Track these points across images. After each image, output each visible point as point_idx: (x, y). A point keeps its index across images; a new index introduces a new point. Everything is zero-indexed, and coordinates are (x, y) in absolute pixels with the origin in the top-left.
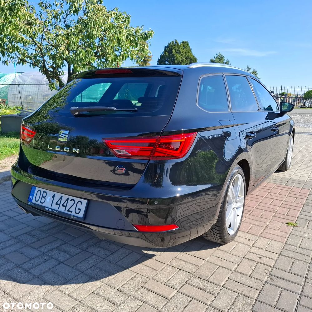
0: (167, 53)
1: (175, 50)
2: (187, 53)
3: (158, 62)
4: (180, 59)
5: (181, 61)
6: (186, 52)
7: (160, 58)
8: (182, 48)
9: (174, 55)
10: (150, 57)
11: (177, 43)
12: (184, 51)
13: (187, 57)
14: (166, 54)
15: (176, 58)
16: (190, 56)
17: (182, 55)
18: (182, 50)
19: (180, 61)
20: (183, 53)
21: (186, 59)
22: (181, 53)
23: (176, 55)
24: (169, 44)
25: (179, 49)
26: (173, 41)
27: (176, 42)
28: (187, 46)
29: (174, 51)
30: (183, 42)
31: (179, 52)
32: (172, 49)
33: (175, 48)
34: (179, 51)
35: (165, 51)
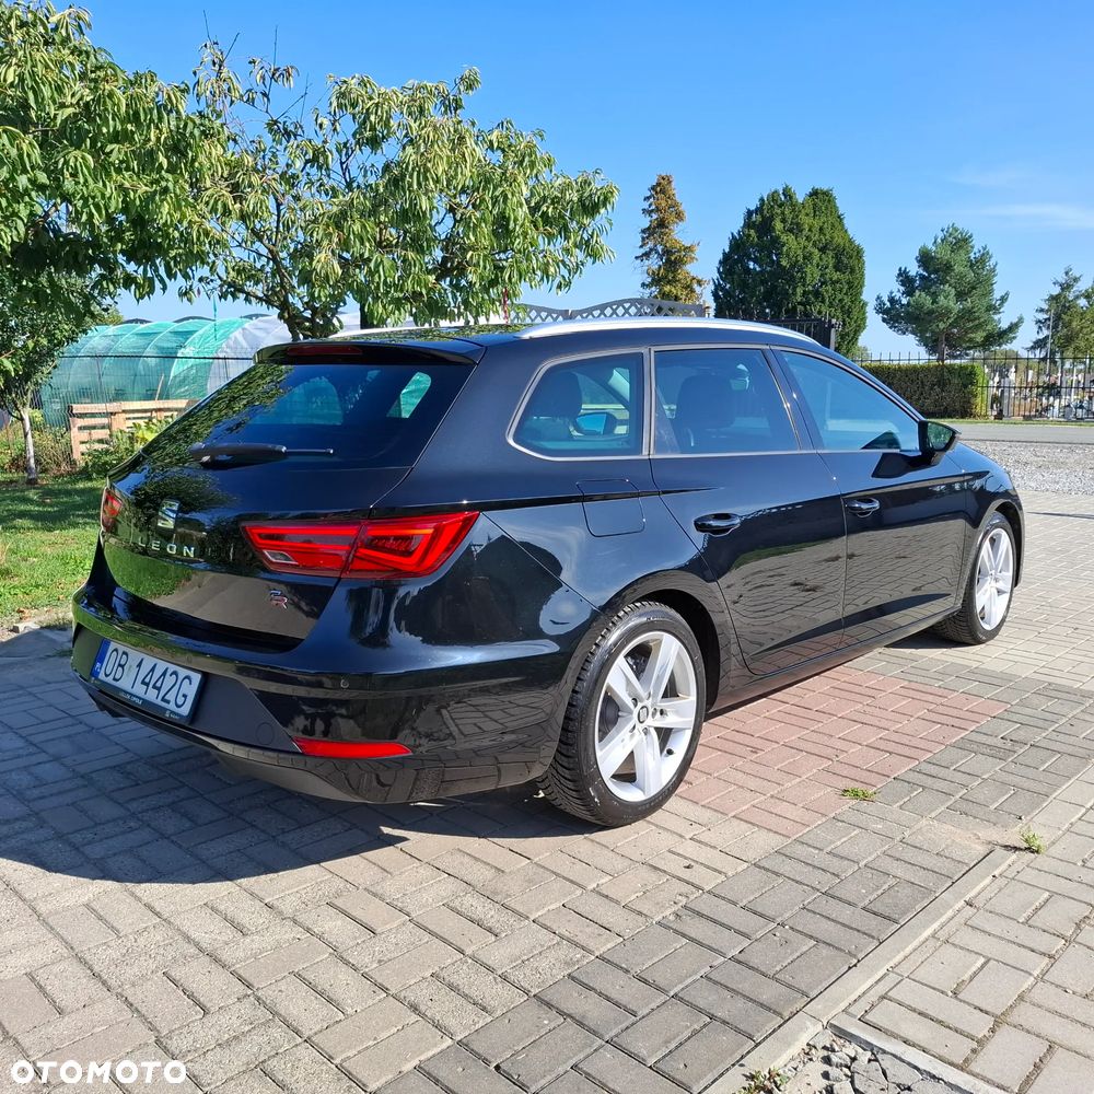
0: (752, 232)
1: (784, 221)
2: (828, 232)
3: (720, 262)
4: (799, 252)
5: (804, 258)
6: (821, 229)
7: (727, 250)
8: (807, 215)
9: (779, 237)
10: (689, 249)
11: (791, 198)
12: (817, 224)
13: (827, 244)
14: (750, 235)
15: (785, 249)
16: (838, 240)
17: (808, 238)
18: (806, 221)
19: (800, 259)
20: (810, 230)
21: (823, 250)
22: (806, 232)
23: (784, 238)
24: (762, 200)
25: (797, 216)
26: (776, 192)
27: (787, 193)
28: (827, 208)
29: (778, 225)
30: (815, 193)
31: (795, 229)
32: (772, 218)
33: (783, 213)
34: (797, 224)
35: (748, 224)
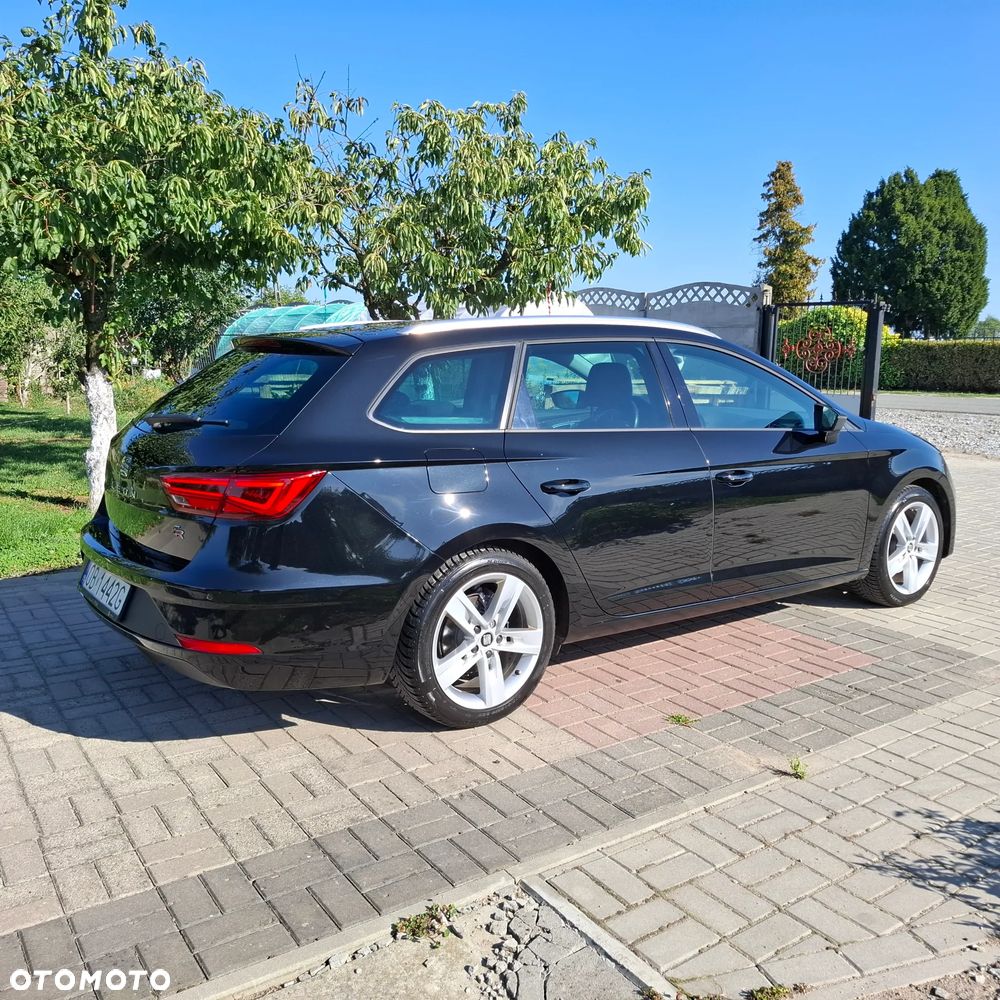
0: (872, 213)
1: (904, 202)
2: (950, 211)
3: (839, 243)
4: (918, 231)
5: (924, 237)
6: (942, 209)
7: (847, 231)
8: (929, 196)
9: (898, 217)
10: (805, 231)
11: (912, 179)
12: (937, 204)
13: (948, 224)
14: (869, 216)
15: (903, 229)
16: (959, 219)
17: (928, 218)
18: (926, 201)
19: (920, 237)
20: (931, 210)
21: (943, 229)
22: (926, 212)
23: (903, 218)
24: (883, 182)
25: (918, 197)
26: (897, 174)
27: (909, 175)
28: (950, 189)
29: (898, 206)
30: (938, 175)
31: (916, 209)
32: (892, 200)
33: (904, 194)
34: (918, 205)
35: (869, 205)
